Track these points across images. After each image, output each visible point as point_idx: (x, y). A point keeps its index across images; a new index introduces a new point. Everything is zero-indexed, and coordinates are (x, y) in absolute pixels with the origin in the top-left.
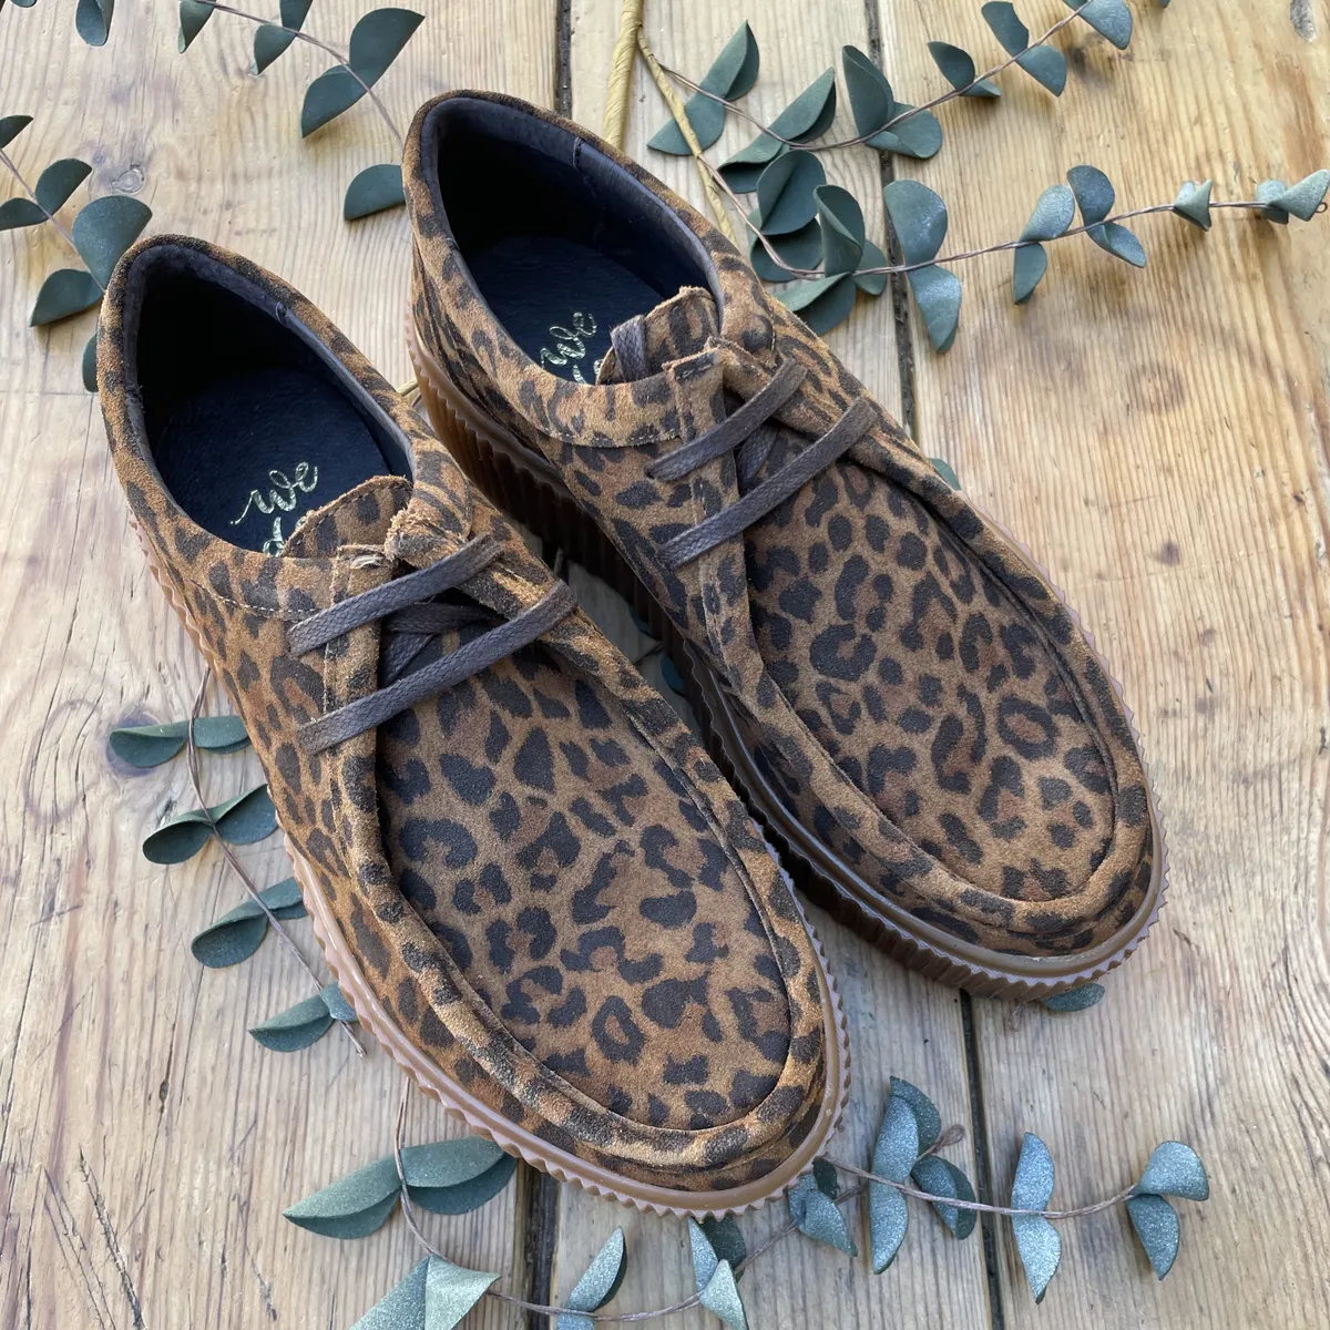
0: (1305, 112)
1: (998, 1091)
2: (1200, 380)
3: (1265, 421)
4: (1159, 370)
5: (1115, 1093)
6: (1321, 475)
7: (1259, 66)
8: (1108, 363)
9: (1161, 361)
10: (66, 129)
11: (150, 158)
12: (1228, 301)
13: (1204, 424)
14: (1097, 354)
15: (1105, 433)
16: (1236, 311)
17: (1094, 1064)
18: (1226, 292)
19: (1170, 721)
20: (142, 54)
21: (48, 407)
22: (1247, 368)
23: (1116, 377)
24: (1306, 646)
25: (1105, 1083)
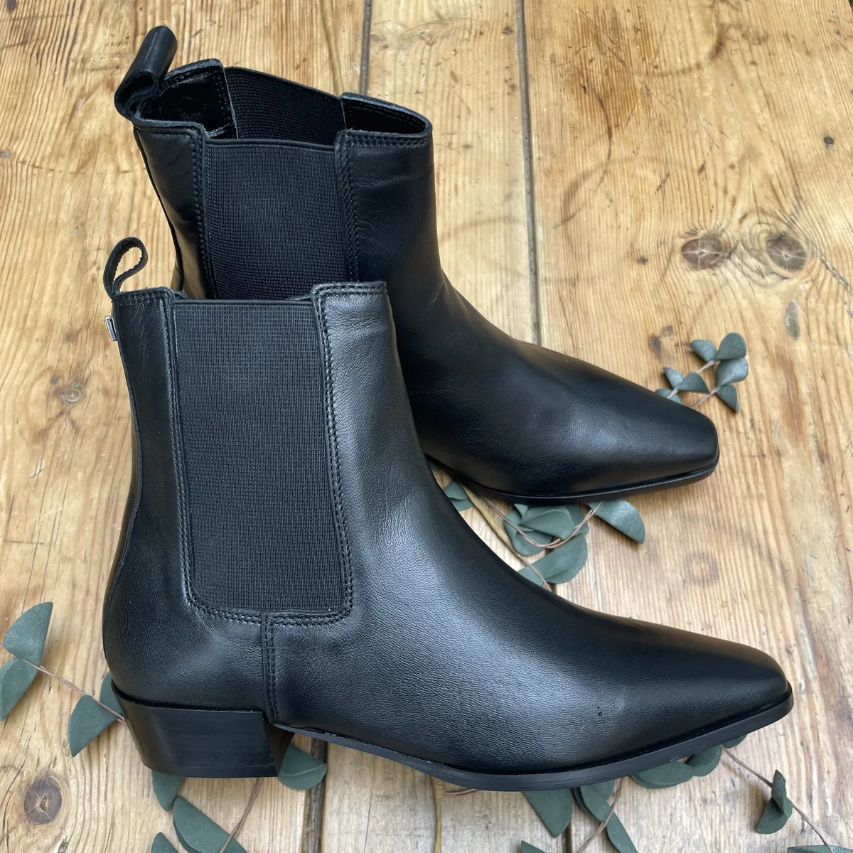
0: (793, 387)
2: (729, 565)
3: (768, 595)
4: (704, 557)
6: (802, 635)
7: (765, 354)
8: (672, 549)
9: (705, 551)
10: (36, 357)
11: (87, 380)
12: (746, 512)
13: (731, 595)
14: (666, 543)
15: (670, 599)
16: (751, 519)
18: (744, 506)
19: (709, 807)
20: (88, 309)
21: (7, 552)
22: (757, 558)
23: (677, 560)
24: (793, 756)
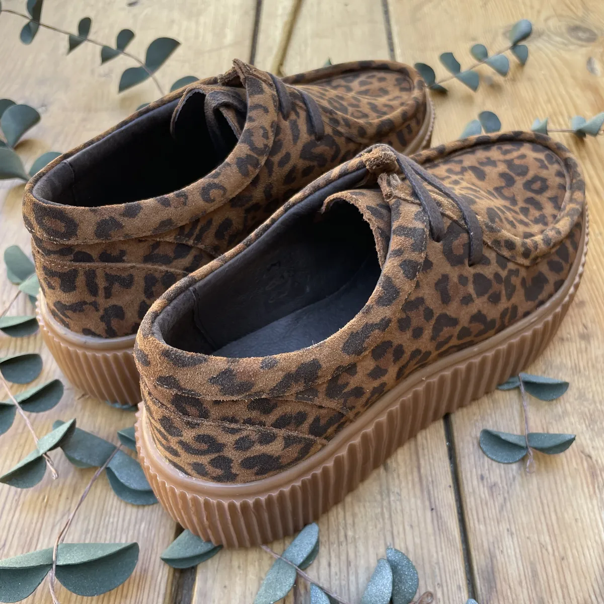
1: (479, 541)
5: (554, 544)
7: (575, 84)
17: (539, 526)
25: (547, 538)
